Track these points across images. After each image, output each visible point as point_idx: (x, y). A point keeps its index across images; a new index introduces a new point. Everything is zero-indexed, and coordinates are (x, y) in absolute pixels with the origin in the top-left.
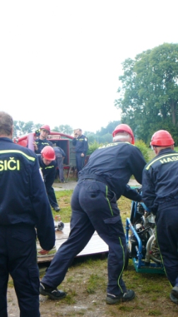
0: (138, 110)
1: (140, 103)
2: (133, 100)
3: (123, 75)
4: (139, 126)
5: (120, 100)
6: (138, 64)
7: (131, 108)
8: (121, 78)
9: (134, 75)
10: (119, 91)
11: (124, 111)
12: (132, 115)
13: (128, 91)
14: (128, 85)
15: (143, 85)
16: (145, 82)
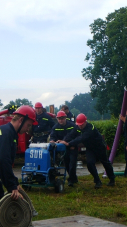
0: (111, 81)
1: (113, 73)
2: (104, 69)
3: (92, 39)
4: (112, 100)
5: (89, 68)
6: (111, 26)
7: (102, 79)
8: (90, 43)
9: (106, 39)
10: (88, 58)
11: (94, 82)
12: (104, 87)
13: (98, 58)
14: (98, 51)
15: (116, 51)
16: (118, 48)
